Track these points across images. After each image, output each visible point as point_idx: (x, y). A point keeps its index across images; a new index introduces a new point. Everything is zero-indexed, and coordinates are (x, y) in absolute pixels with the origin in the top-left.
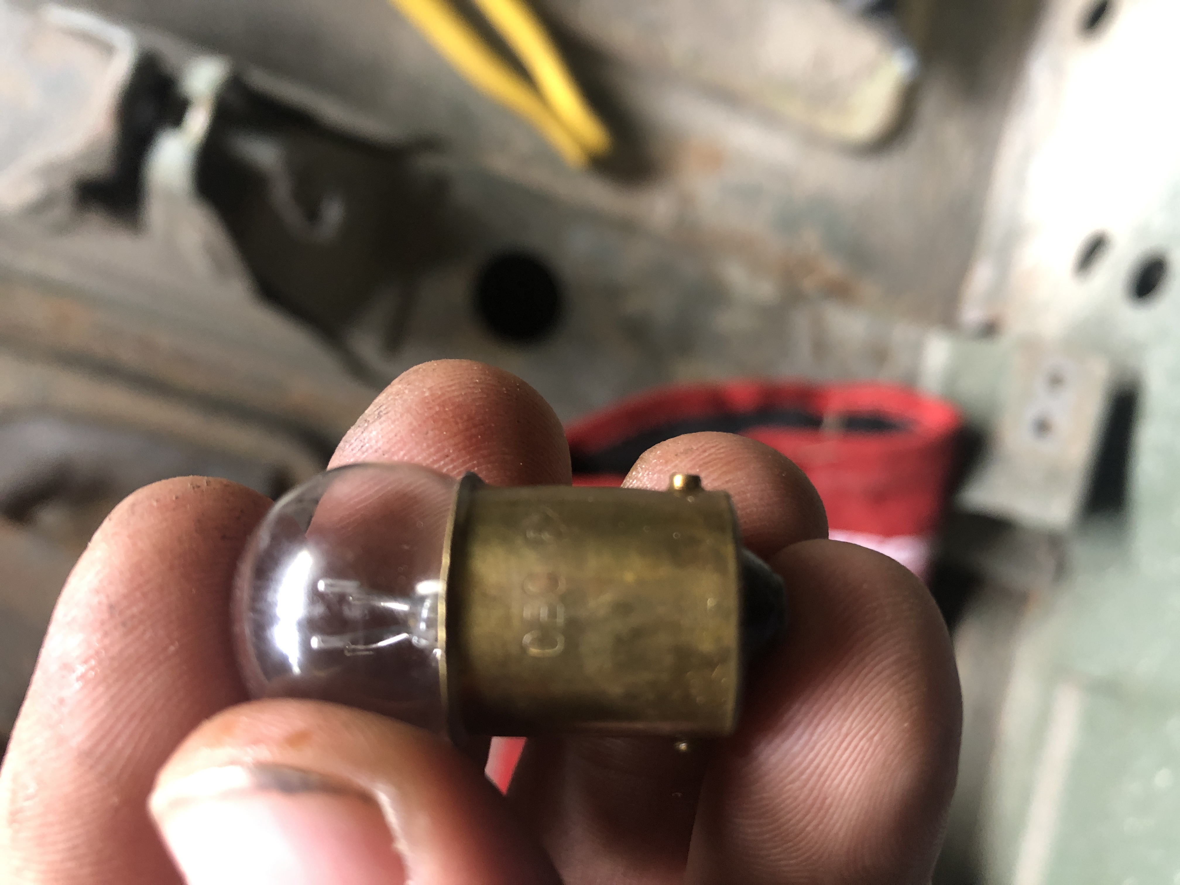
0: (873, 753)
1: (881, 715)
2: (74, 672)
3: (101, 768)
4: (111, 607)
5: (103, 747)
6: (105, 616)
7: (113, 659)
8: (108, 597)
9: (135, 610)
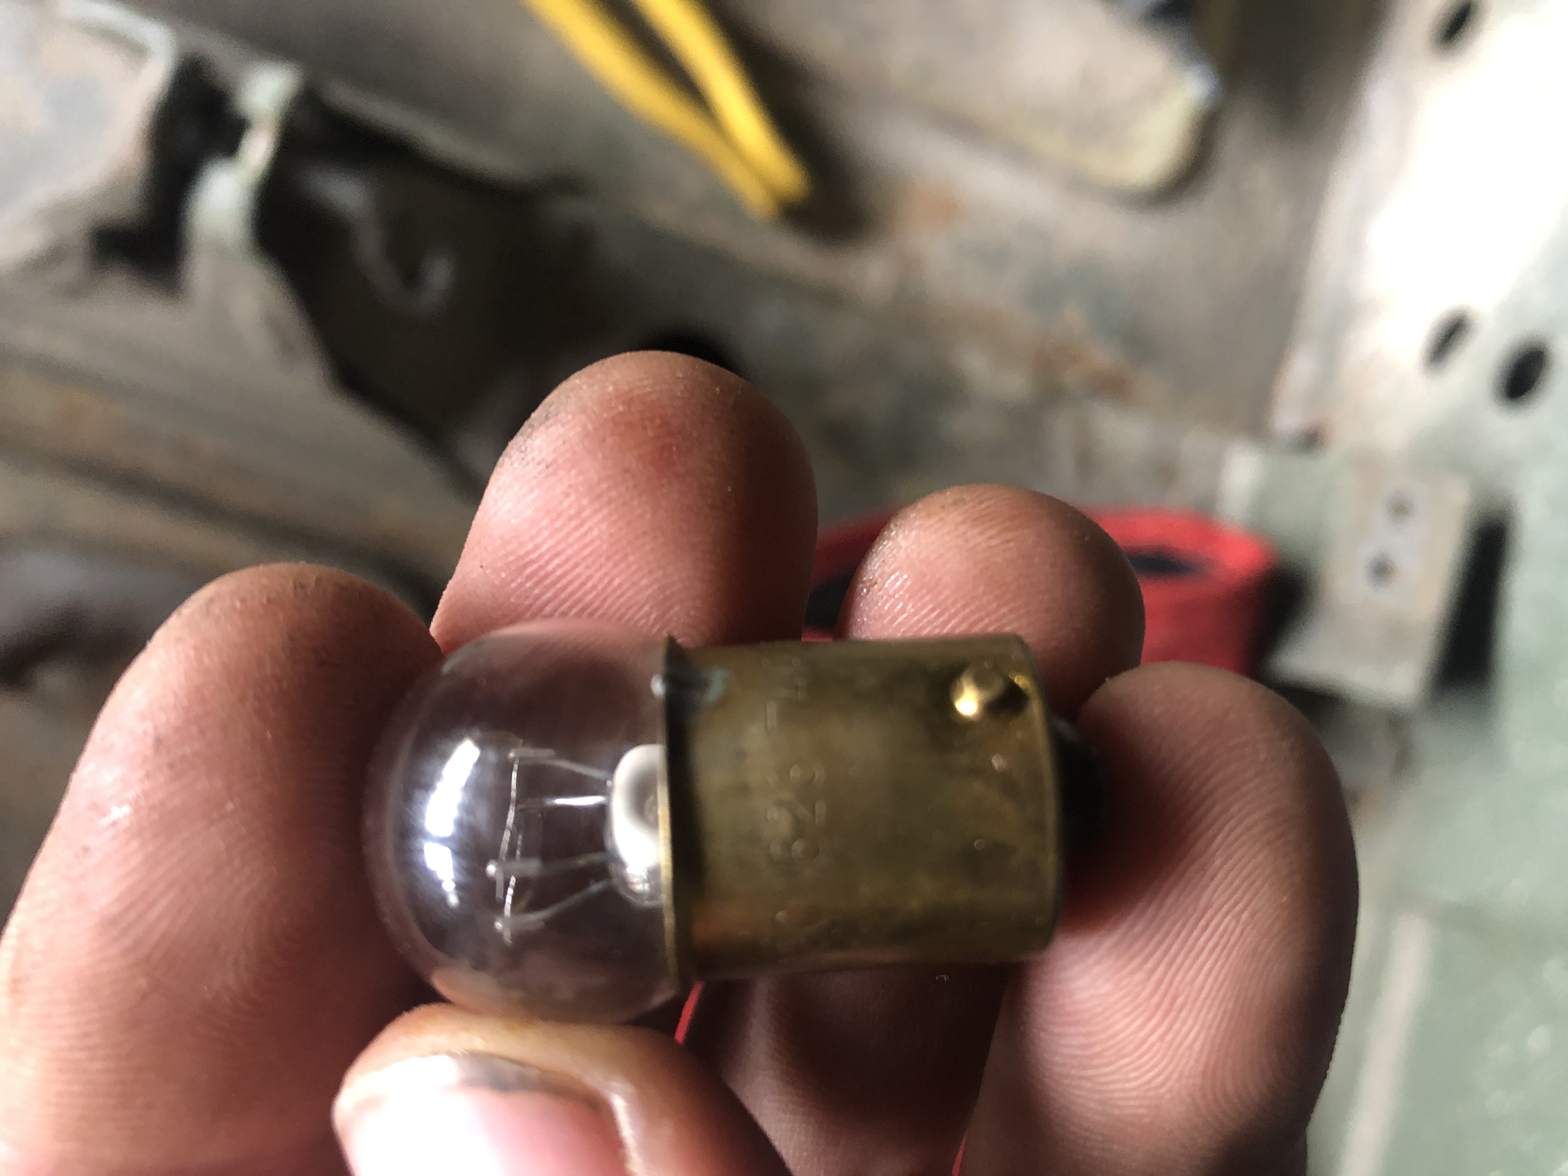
0: (1242, 933)
1: (1252, 884)
2: (105, 815)
3: (127, 942)
4: (159, 742)
5: (132, 916)
6: (150, 752)
7: (152, 808)
8: (156, 728)
9: (187, 750)
